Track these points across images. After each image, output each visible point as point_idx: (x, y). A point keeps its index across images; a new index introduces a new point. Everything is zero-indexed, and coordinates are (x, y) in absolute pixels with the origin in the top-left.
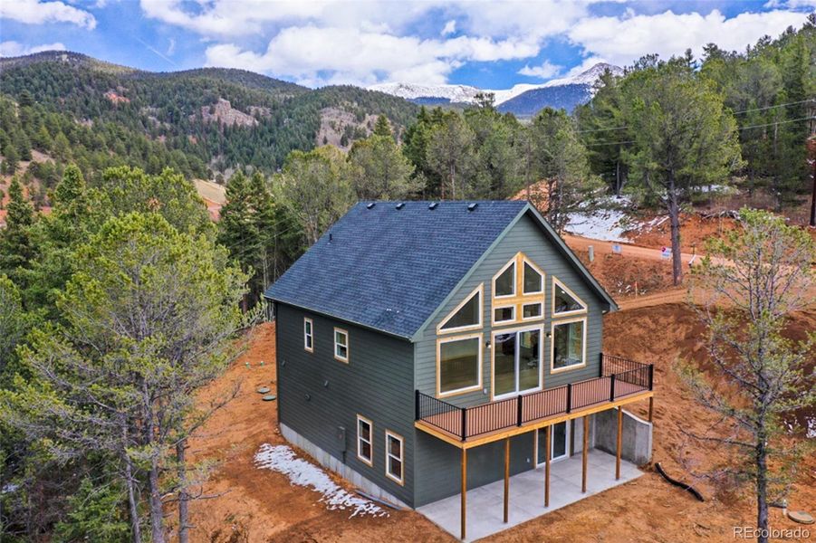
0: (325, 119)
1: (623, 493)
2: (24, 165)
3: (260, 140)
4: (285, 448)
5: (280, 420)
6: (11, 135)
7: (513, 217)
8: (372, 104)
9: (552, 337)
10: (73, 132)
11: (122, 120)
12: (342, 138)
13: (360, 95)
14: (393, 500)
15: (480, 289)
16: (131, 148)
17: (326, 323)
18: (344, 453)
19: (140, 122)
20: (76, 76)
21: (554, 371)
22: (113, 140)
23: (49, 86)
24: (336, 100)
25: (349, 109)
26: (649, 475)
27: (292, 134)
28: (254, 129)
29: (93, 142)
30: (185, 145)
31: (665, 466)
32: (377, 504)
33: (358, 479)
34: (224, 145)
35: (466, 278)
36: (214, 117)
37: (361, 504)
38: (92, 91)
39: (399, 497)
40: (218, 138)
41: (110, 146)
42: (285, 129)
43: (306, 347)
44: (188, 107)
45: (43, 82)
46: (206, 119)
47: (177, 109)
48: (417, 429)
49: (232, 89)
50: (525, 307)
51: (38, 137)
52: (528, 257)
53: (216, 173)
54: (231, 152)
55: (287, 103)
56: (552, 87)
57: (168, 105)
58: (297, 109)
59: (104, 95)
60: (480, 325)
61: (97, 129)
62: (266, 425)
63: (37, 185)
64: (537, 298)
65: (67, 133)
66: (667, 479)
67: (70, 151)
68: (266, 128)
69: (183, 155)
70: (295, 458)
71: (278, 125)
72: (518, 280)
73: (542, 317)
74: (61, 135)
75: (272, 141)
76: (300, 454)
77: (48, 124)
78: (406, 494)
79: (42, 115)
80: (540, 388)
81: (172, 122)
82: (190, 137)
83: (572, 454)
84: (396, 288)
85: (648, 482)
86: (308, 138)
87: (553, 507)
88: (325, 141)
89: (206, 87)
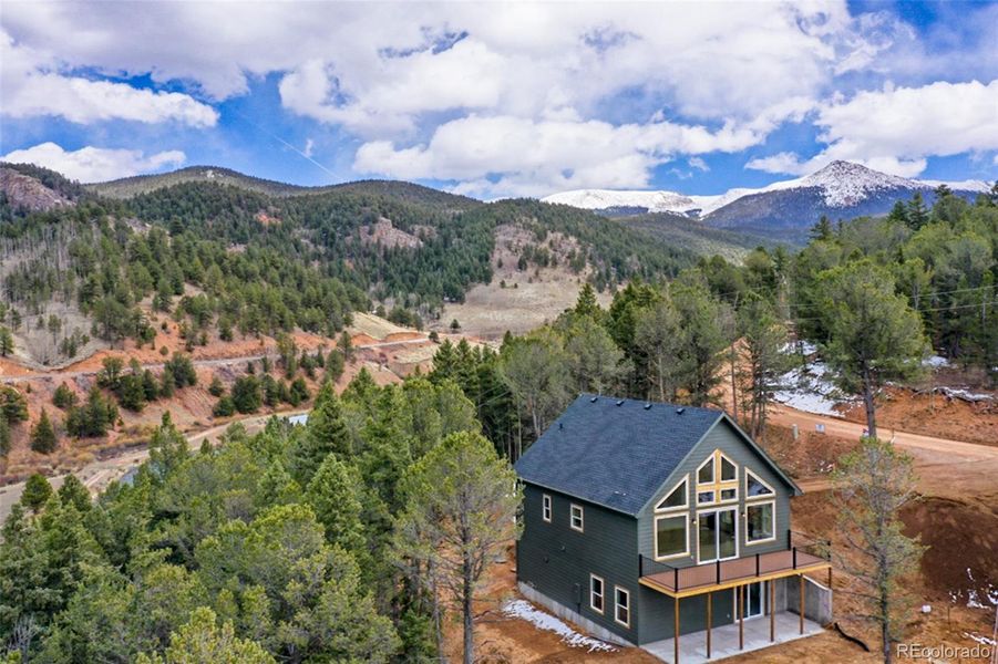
0: (500, 238)
1: (805, 644)
2: (176, 299)
3: (425, 264)
4: (524, 602)
5: (518, 579)
6: (163, 267)
7: (712, 423)
8: (555, 219)
9: (746, 516)
10: (226, 262)
11: (272, 243)
12: (520, 260)
13: (540, 209)
14: (621, 640)
15: (686, 478)
16: (286, 279)
17: (563, 499)
18: (579, 605)
19: (292, 246)
20: (225, 196)
21: (748, 543)
22: (266, 268)
23: (197, 209)
24: (512, 216)
25: (528, 227)
26: (829, 632)
27: (462, 257)
28: (419, 252)
29: (246, 272)
30: (341, 271)
31: (844, 626)
32: (608, 643)
33: (590, 625)
34: (385, 270)
35: (676, 470)
36: (374, 239)
37: (596, 644)
38: (242, 213)
39: (626, 638)
40: (377, 262)
41: (263, 274)
42: (454, 251)
43: (545, 518)
44: (345, 228)
45: (191, 204)
46: (364, 240)
47: (332, 229)
48: (641, 585)
49: (393, 206)
50: (723, 492)
51: (190, 268)
52: (724, 452)
53: (376, 304)
54: (392, 278)
55: (456, 221)
56: (775, 191)
57: (322, 226)
58: (467, 228)
59: (255, 216)
60: (687, 506)
61: (250, 256)
62: (504, 584)
63: (189, 321)
64: (733, 484)
65: (220, 261)
66: (843, 635)
67: (222, 282)
68: (432, 250)
69: (341, 285)
70: (534, 610)
71: (445, 246)
72: (717, 470)
73: (736, 499)
74: (215, 266)
75: (439, 265)
76: (538, 607)
77: (201, 253)
78: (631, 635)
79: (195, 244)
80: (737, 556)
81: (326, 244)
82: (346, 262)
83: (766, 614)
84: (622, 475)
85: (827, 638)
86: (480, 260)
87: (746, 649)
88: (500, 265)
89: (365, 205)
